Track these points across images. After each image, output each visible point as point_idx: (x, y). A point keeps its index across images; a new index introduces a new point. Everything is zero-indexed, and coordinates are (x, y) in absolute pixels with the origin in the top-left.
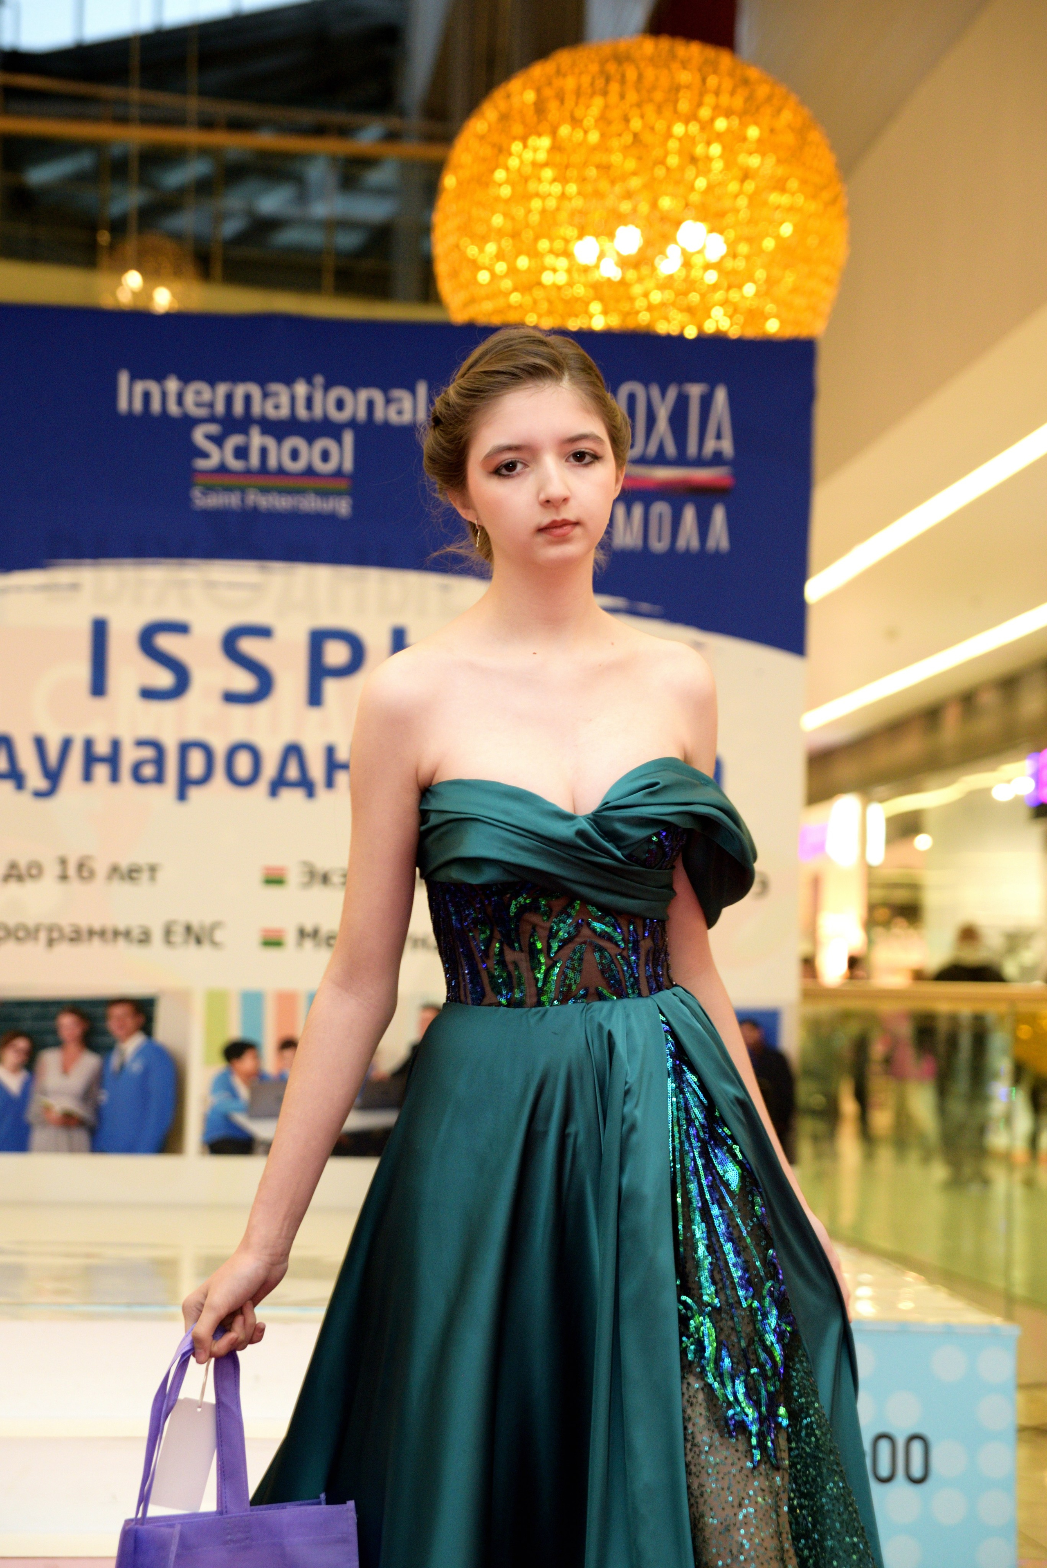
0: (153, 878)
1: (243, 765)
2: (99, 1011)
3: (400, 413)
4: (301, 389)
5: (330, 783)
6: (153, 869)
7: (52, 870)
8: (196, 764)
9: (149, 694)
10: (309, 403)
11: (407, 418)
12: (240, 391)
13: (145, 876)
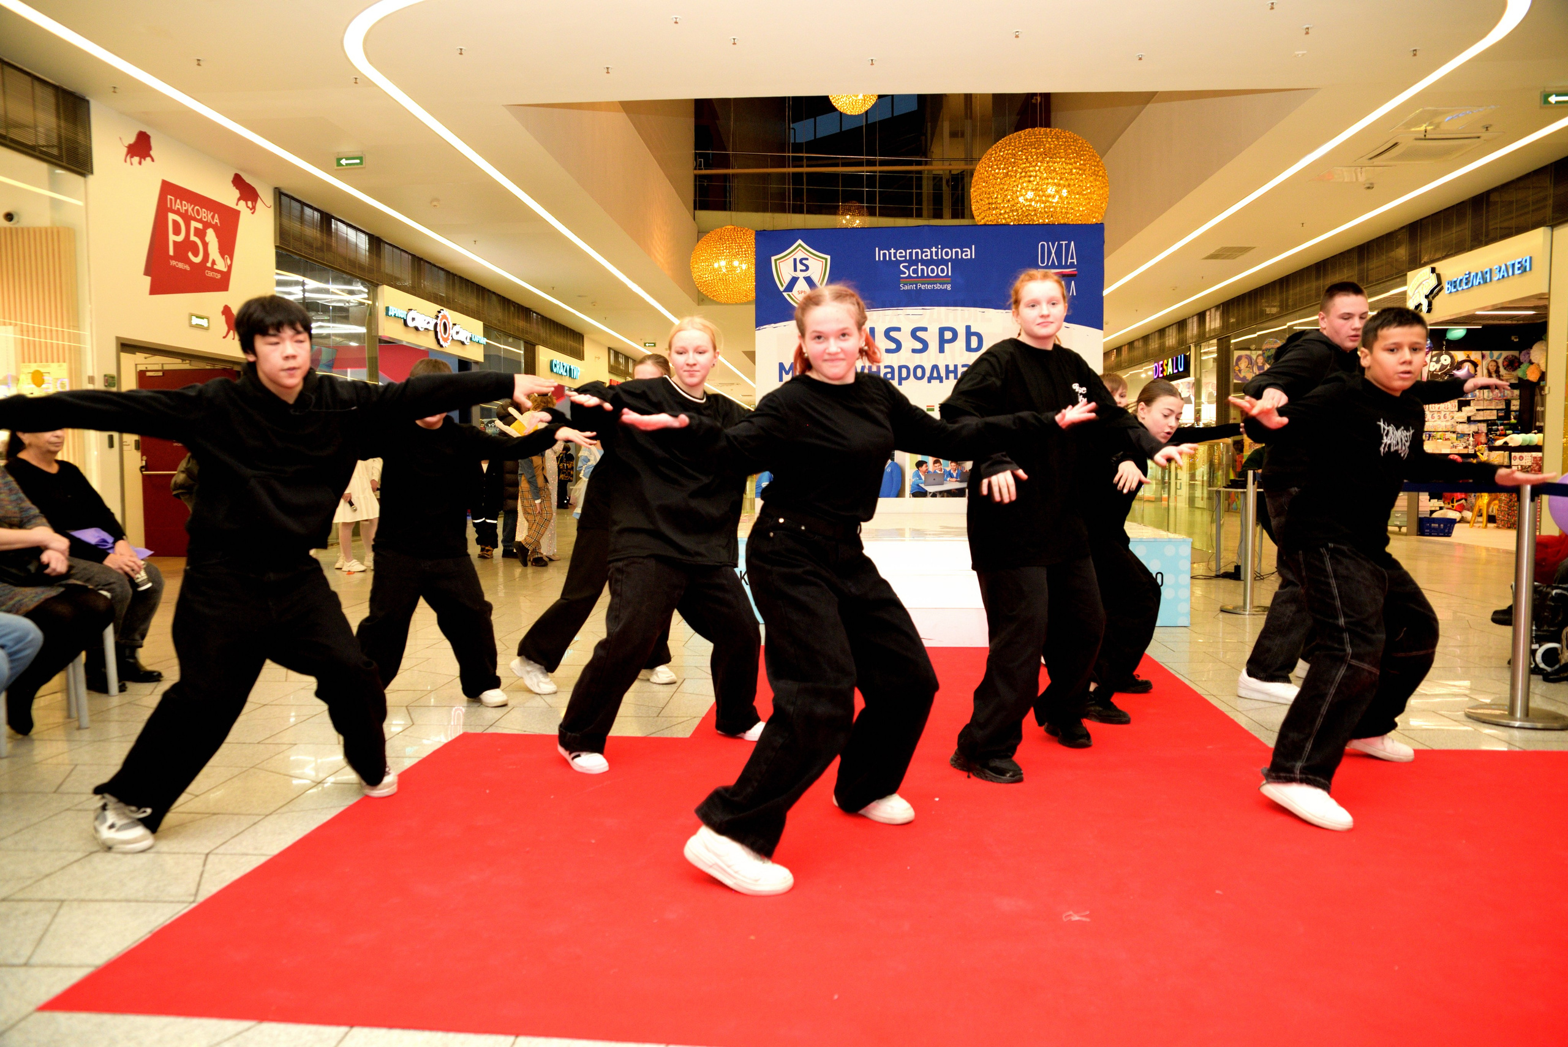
1: (919, 373)
3: (966, 255)
4: (934, 250)
5: (947, 378)
8: (904, 374)
10: (937, 254)
11: (969, 257)
12: (914, 251)
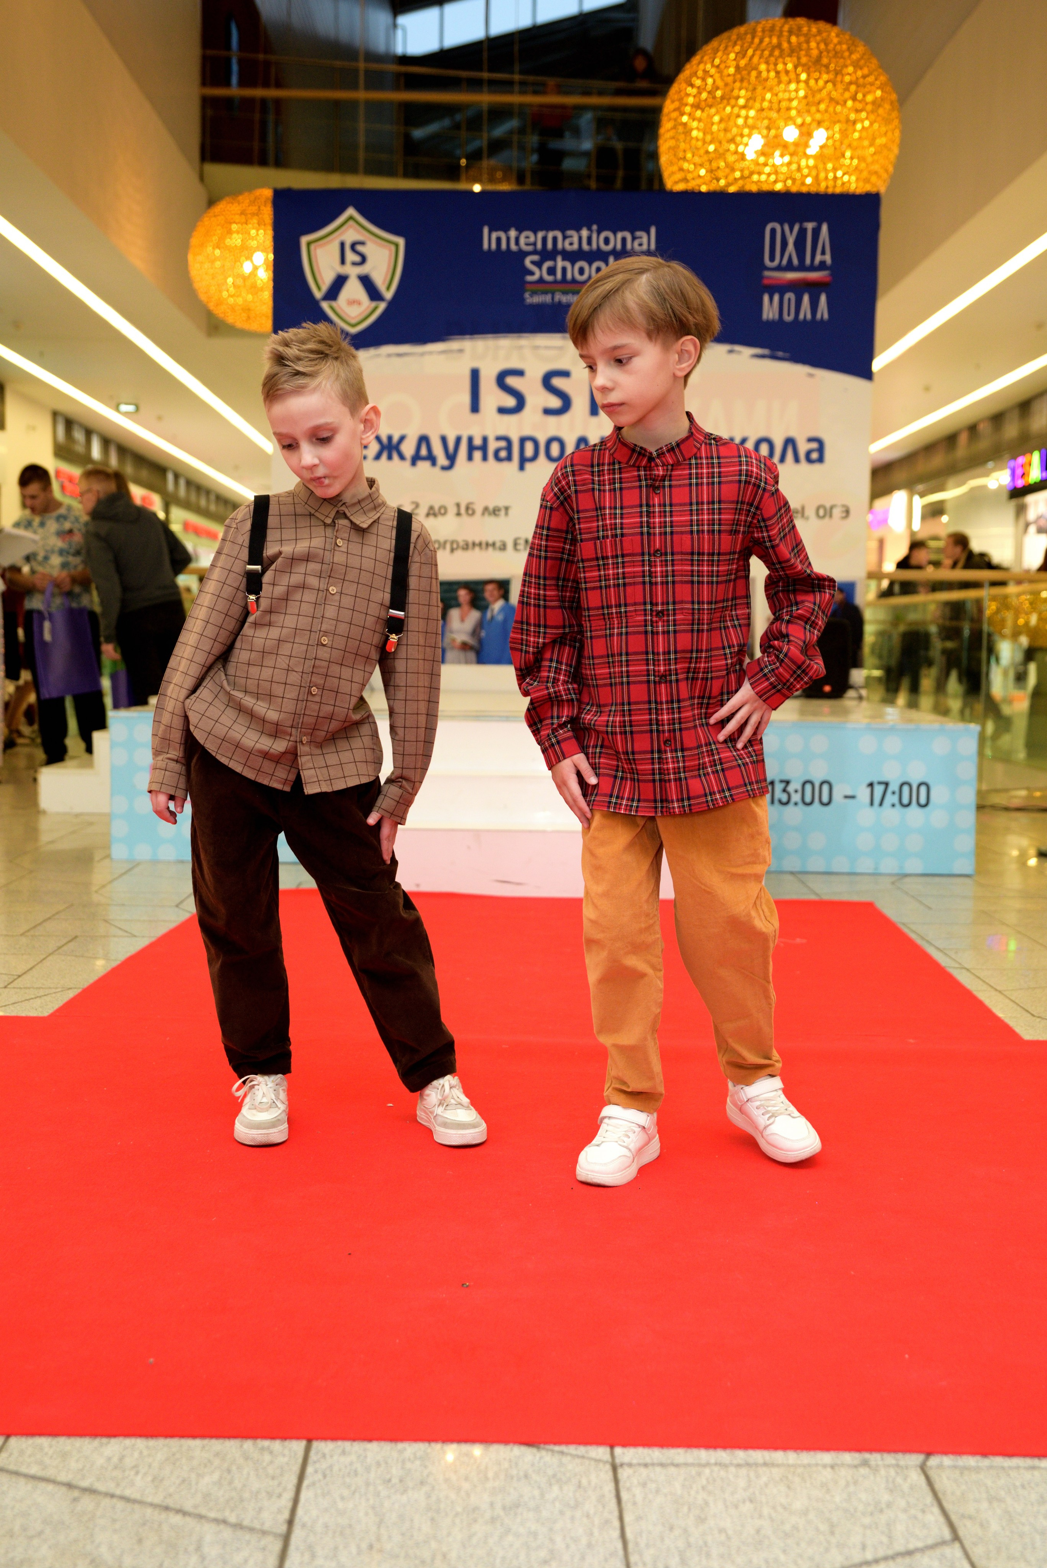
0: (506, 514)
1: (555, 449)
2: (480, 587)
3: (640, 245)
4: (585, 233)
6: (507, 509)
7: (452, 510)
8: (529, 450)
9: (502, 411)
10: (589, 242)
12: (551, 235)
13: (503, 512)
